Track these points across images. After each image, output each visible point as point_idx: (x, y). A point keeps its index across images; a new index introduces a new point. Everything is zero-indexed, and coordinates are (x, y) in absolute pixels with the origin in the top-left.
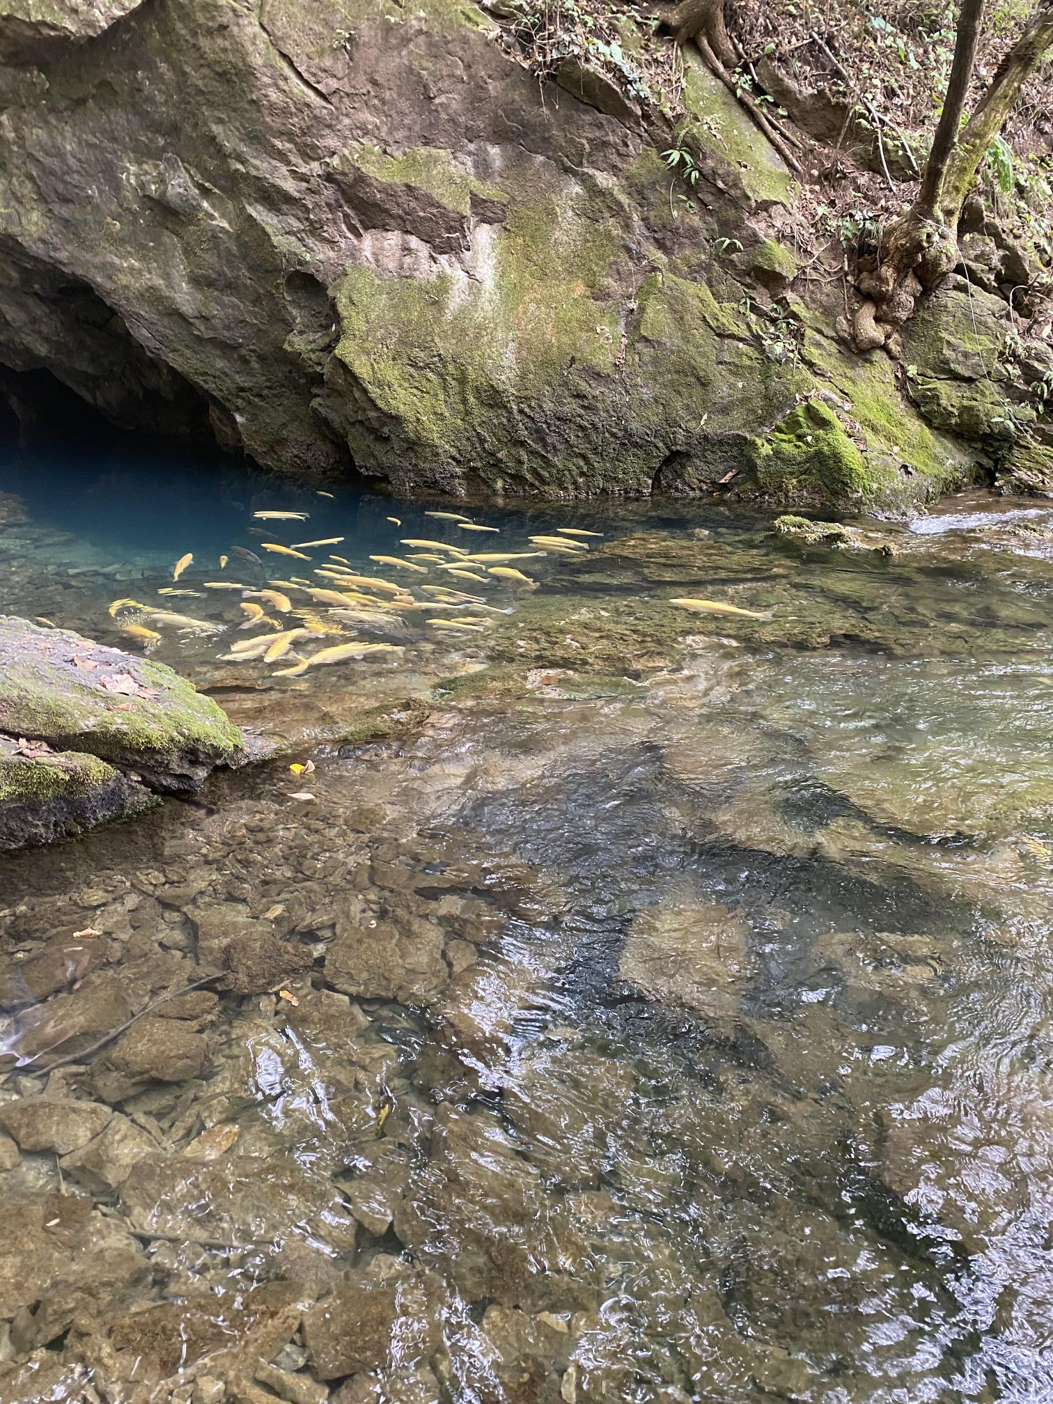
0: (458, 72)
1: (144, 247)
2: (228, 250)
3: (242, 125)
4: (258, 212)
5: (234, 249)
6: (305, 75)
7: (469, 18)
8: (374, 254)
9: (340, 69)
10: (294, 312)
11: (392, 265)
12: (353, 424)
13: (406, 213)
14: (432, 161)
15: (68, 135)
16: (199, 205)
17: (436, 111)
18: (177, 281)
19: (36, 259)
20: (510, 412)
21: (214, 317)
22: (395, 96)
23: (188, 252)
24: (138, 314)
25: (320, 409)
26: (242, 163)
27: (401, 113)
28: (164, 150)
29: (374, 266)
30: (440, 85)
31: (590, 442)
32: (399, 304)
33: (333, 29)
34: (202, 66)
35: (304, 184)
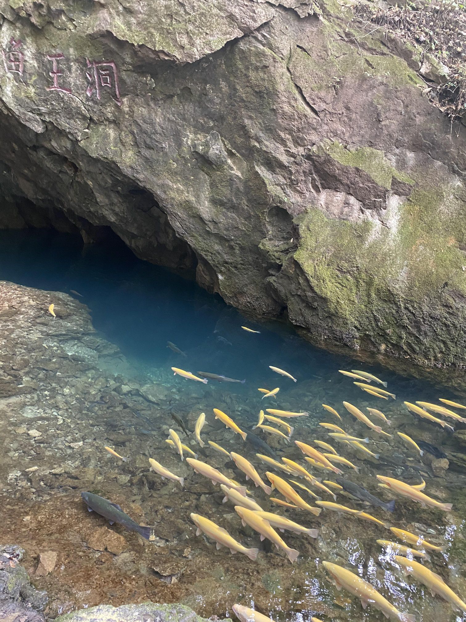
0: (400, 109)
1: (188, 179)
2: (238, 189)
3: (263, 122)
4: (262, 171)
5: (242, 188)
6: (308, 99)
7: (411, 79)
8: (326, 203)
9: (329, 98)
10: (269, 228)
11: (336, 211)
12: (293, 296)
13: (352, 183)
14: (372, 156)
15: (159, 113)
16: (226, 161)
17: (381, 128)
18: (203, 200)
19: (125, 176)
20: (399, 307)
21: (220, 222)
22: (358, 117)
23: (213, 185)
24: (177, 214)
25: (274, 284)
26: (259, 142)
27: (361, 128)
28: (212, 128)
29: (325, 210)
30: (387, 114)
31: (450, 334)
32: (338, 234)
33: (330, 76)
34: (247, 86)
35: (292, 159)
